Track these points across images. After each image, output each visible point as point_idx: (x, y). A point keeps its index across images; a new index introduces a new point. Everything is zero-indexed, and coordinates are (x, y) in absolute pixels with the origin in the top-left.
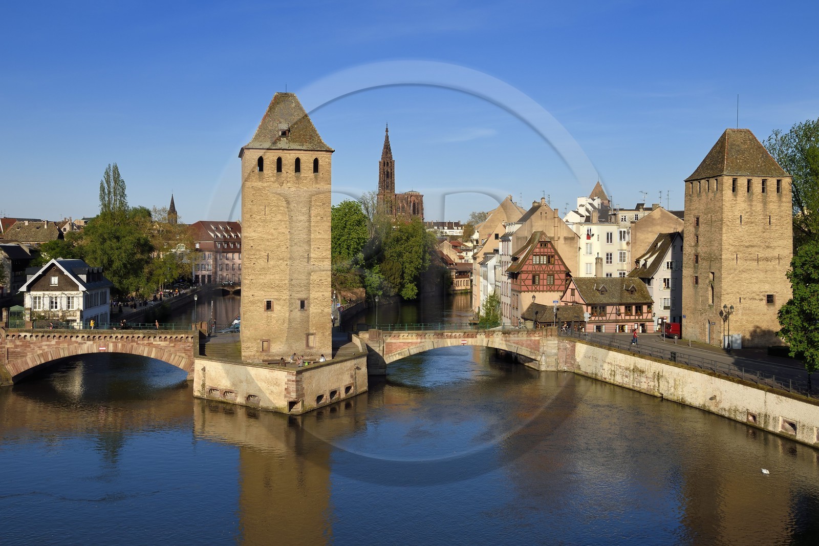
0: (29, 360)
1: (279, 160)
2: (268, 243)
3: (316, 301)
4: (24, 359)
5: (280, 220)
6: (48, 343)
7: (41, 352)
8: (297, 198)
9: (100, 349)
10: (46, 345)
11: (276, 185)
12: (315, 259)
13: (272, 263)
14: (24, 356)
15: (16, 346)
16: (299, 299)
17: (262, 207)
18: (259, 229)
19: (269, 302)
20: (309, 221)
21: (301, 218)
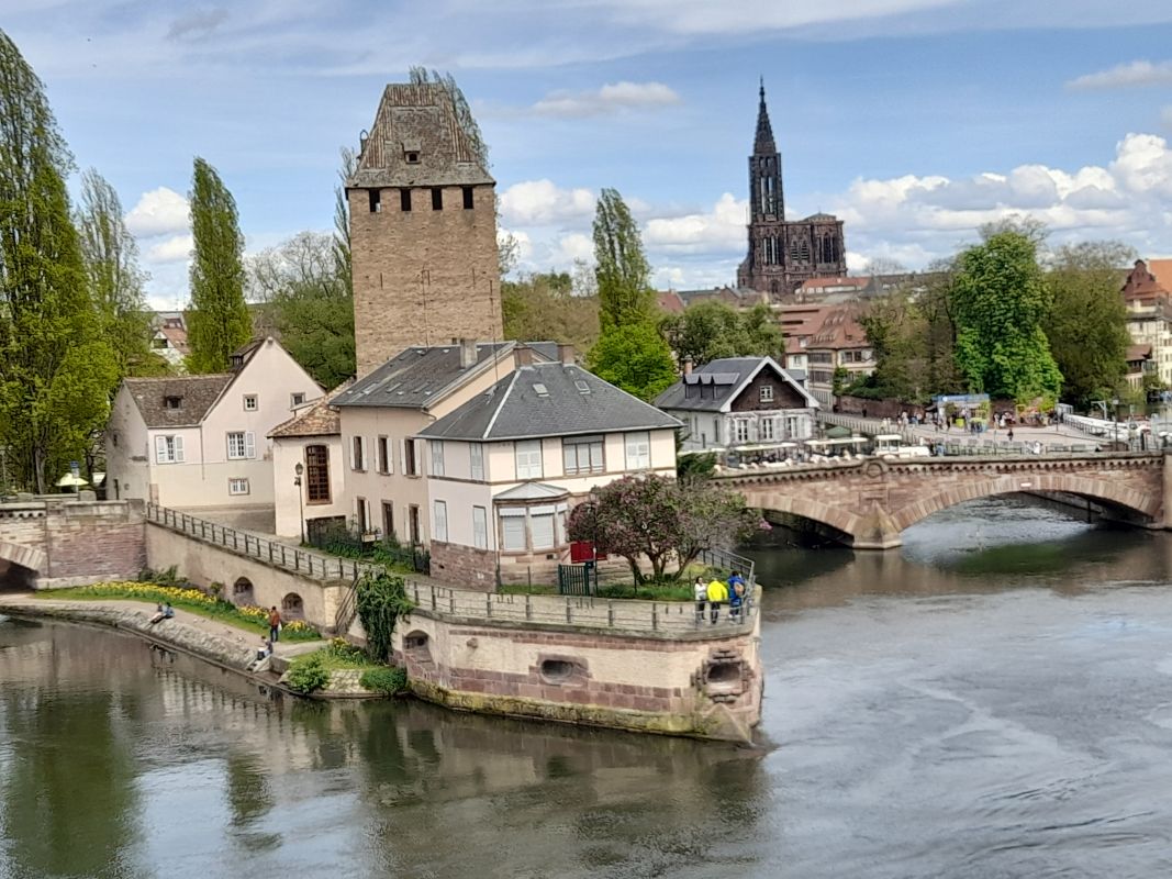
0: (922, 508)
4: (914, 505)
6: (946, 479)
7: (937, 493)
9: (1023, 485)
10: (944, 483)
14: (912, 501)
15: (902, 485)
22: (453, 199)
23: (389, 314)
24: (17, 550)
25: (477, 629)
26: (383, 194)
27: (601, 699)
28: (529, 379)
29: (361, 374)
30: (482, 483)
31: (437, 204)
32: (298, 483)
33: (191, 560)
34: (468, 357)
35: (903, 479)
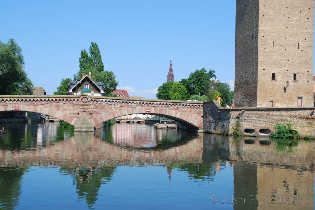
2: (274, 35)
3: (304, 75)
4: (100, 116)
5: (281, 19)
8: (292, 5)
12: (303, 47)
13: (275, 48)
14: (101, 114)
16: (292, 73)
17: (270, 10)
18: (268, 25)
19: (274, 75)
20: (299, 20)
21: (295, 18)
35: (98, 105)
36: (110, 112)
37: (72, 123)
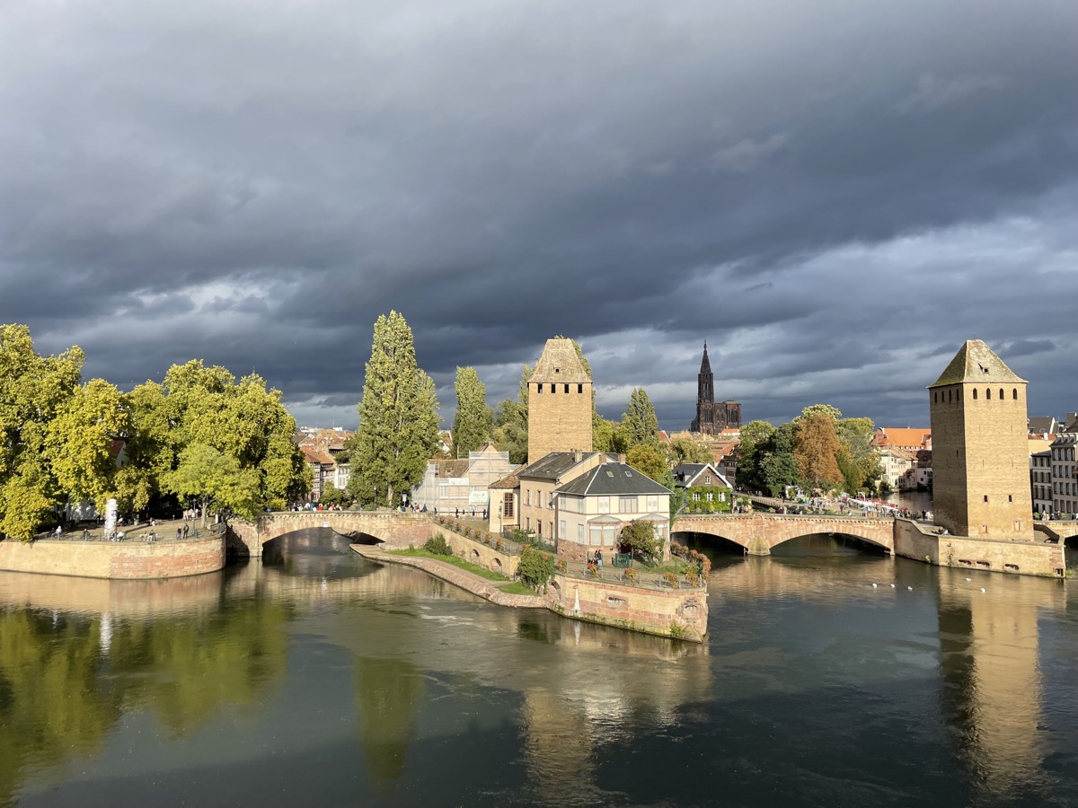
0: (780, 538)
1: (988, 391)
2: (983, 452)
3: (1020, 495)
4: (776, 536)
5: (991, 435)
9: (828, 530)
10: (792, 526)
11: (987, 409)
12: (1017, 464)
13: (986, 467)
16: (1007, 494)
17: (977, 426)
18: (976, 442)
19: (986, 497)
20: (1011, 435)
21: (1006, 433)
22: (573, 388)
23: (544, 437)
24: (378, 531)
25: (578, 580)
26: (543, 385)
27: (633, 616)
28: (605, 468)
29: (530, 462)
30: (582, 514)
31: (567, 390)
32: (500, 510)
33: (452, 539)
34: (578, 457)
35: (772, 523)
36: (786, 531)
37: (745, 545)
